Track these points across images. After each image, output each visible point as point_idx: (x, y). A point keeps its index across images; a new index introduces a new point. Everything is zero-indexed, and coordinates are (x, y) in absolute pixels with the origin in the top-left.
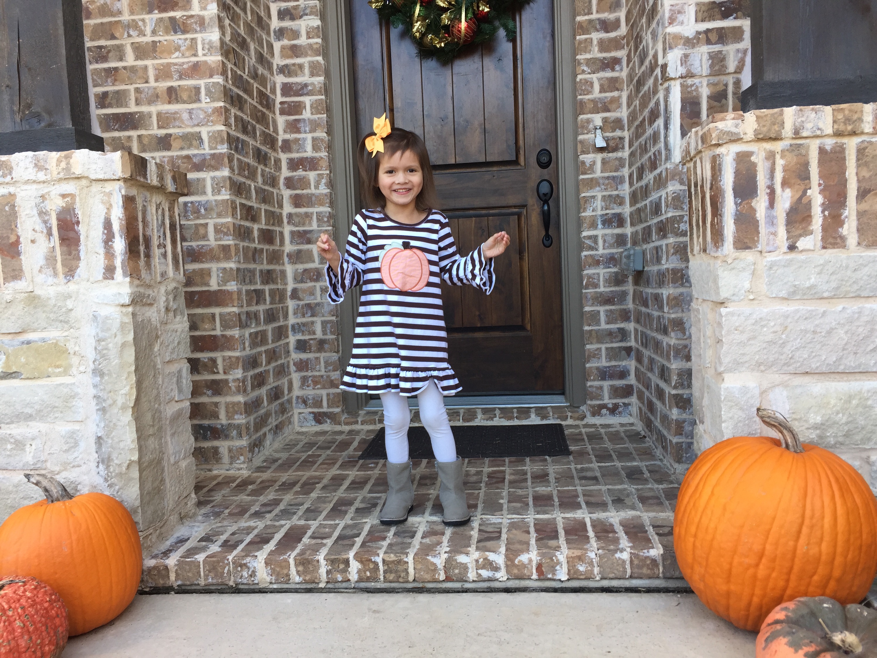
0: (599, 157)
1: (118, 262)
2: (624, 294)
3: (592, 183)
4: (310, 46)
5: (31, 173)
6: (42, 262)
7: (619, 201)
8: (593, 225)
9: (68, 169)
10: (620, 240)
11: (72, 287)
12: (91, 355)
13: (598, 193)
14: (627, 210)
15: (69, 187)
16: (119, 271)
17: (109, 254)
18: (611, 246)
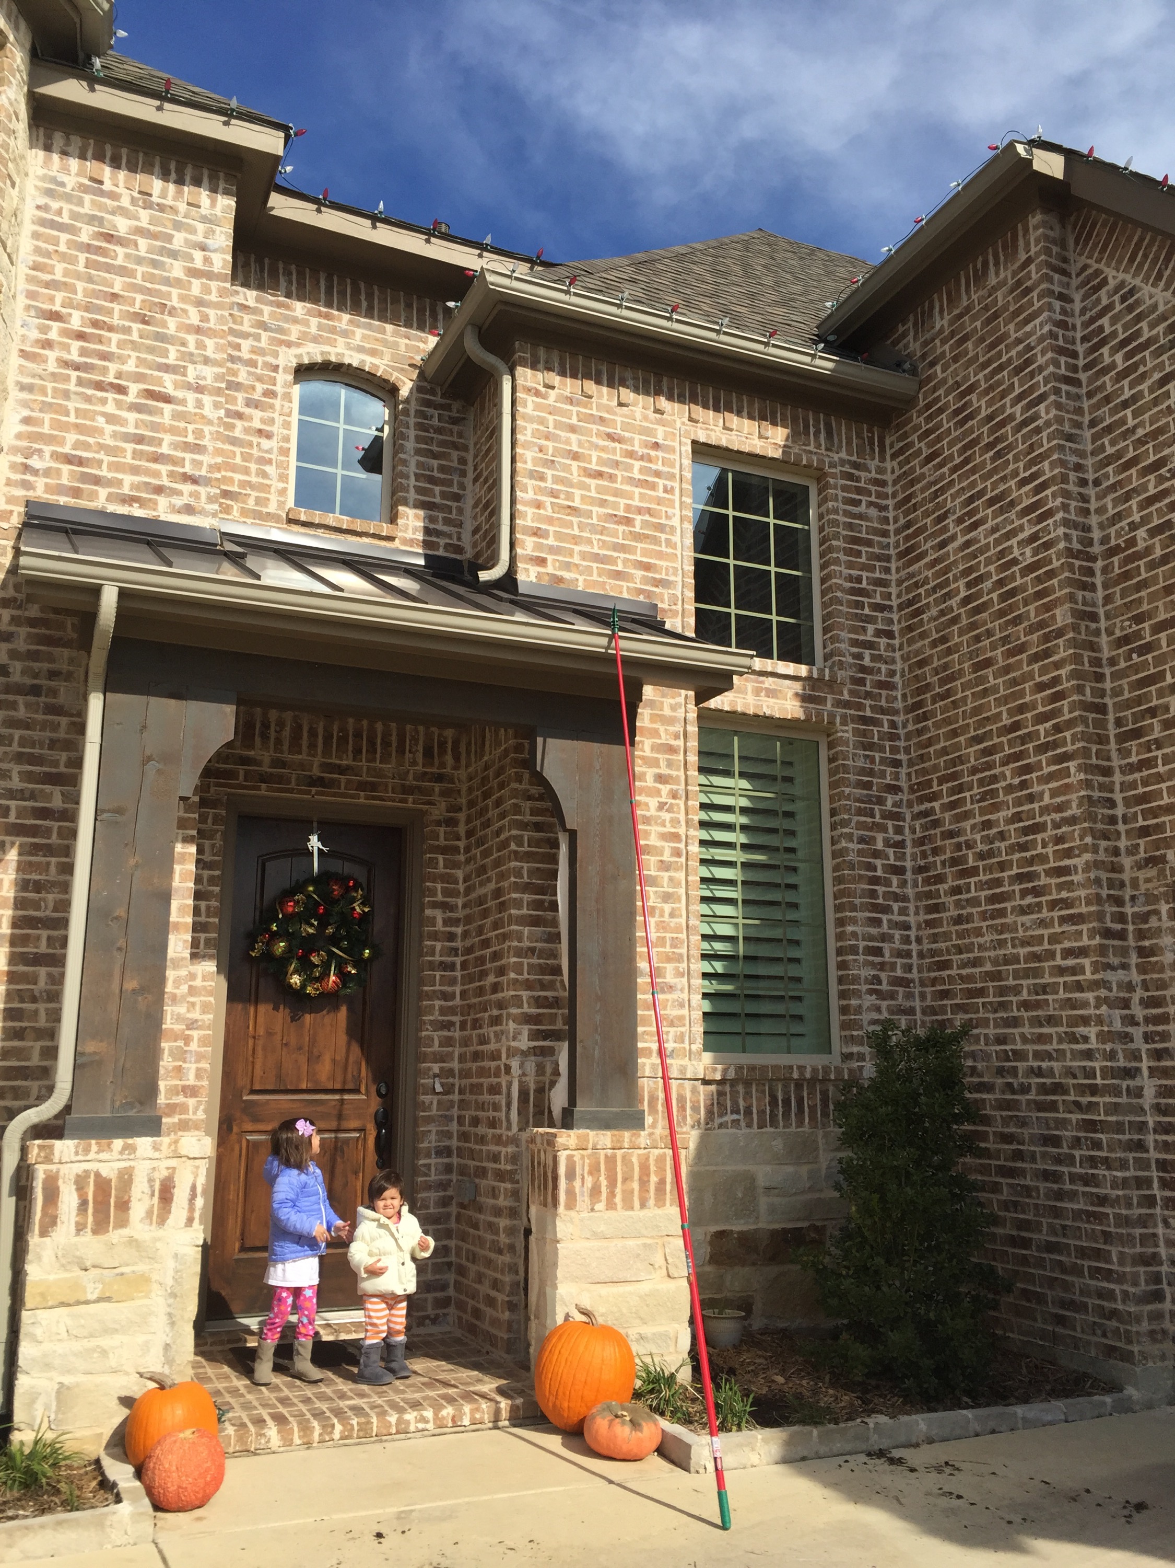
0: (435, 1099)
1: (197, 1215)
2: (448, 1215)
3: (429, 1120)
4: (204, 987)
5: (151, 1153)
6: (143, 1214)
7: (449, 1135)
8: (428, 1156)
9: (175, 1151)
10: (448, 1169)
11: (161, 1233)
12: (170, 1282)
13: (433, 1128)
14: (454, 1143)
15: (173, 1163)
16: (196, 1221)
17: (191, 1208)
18: (441, 1173)
